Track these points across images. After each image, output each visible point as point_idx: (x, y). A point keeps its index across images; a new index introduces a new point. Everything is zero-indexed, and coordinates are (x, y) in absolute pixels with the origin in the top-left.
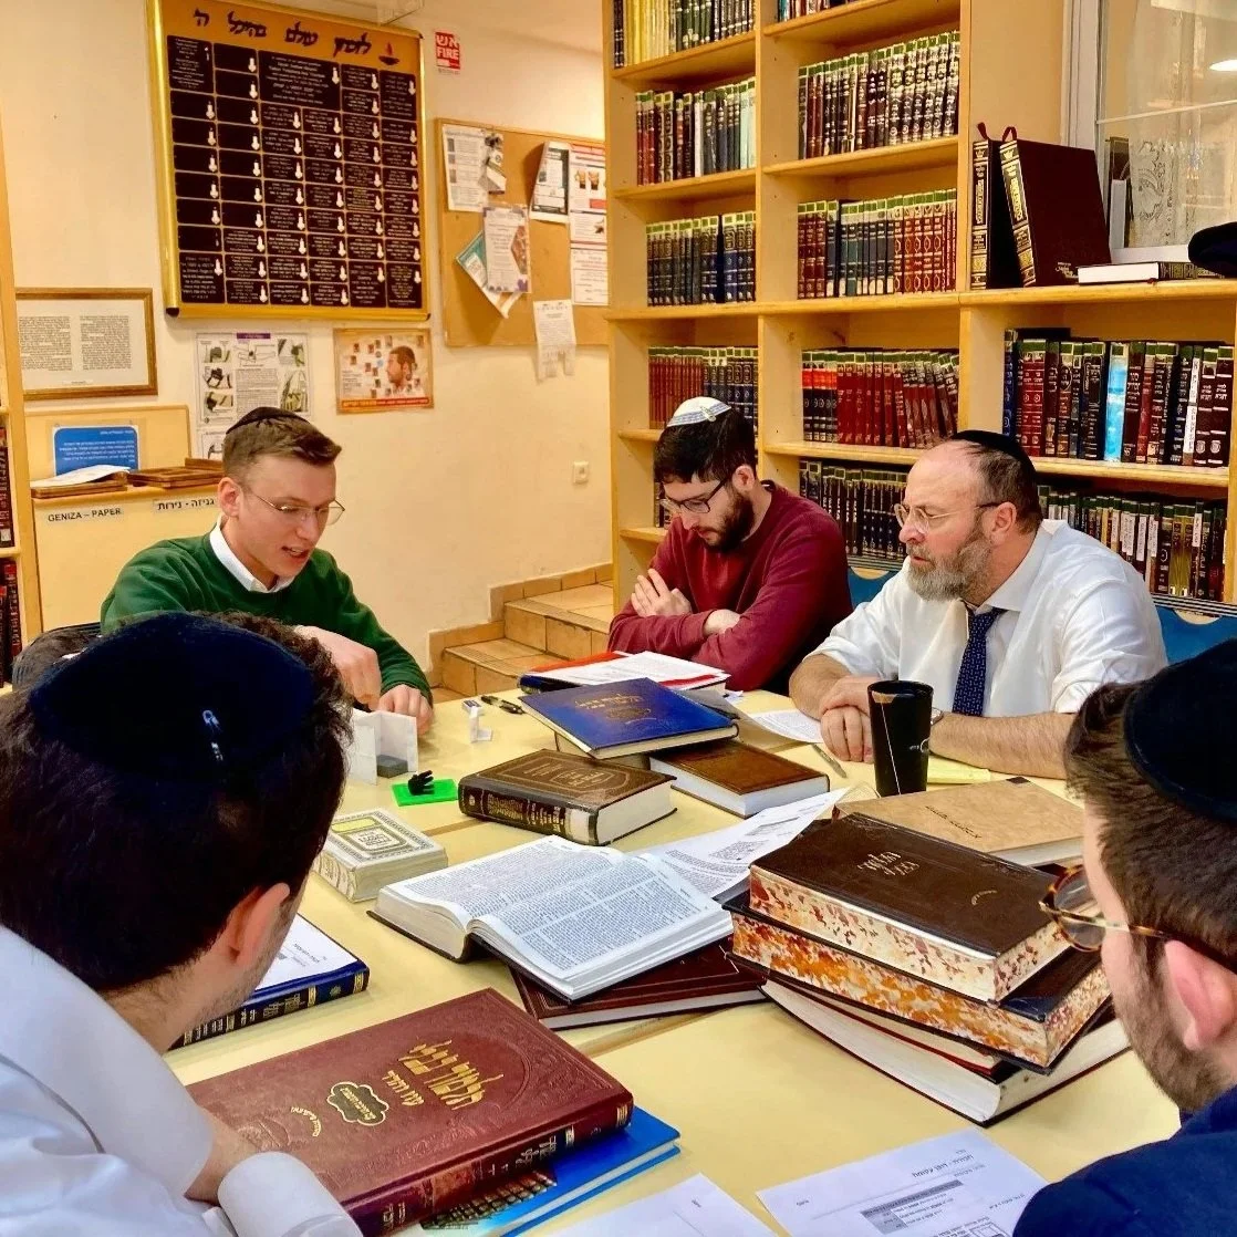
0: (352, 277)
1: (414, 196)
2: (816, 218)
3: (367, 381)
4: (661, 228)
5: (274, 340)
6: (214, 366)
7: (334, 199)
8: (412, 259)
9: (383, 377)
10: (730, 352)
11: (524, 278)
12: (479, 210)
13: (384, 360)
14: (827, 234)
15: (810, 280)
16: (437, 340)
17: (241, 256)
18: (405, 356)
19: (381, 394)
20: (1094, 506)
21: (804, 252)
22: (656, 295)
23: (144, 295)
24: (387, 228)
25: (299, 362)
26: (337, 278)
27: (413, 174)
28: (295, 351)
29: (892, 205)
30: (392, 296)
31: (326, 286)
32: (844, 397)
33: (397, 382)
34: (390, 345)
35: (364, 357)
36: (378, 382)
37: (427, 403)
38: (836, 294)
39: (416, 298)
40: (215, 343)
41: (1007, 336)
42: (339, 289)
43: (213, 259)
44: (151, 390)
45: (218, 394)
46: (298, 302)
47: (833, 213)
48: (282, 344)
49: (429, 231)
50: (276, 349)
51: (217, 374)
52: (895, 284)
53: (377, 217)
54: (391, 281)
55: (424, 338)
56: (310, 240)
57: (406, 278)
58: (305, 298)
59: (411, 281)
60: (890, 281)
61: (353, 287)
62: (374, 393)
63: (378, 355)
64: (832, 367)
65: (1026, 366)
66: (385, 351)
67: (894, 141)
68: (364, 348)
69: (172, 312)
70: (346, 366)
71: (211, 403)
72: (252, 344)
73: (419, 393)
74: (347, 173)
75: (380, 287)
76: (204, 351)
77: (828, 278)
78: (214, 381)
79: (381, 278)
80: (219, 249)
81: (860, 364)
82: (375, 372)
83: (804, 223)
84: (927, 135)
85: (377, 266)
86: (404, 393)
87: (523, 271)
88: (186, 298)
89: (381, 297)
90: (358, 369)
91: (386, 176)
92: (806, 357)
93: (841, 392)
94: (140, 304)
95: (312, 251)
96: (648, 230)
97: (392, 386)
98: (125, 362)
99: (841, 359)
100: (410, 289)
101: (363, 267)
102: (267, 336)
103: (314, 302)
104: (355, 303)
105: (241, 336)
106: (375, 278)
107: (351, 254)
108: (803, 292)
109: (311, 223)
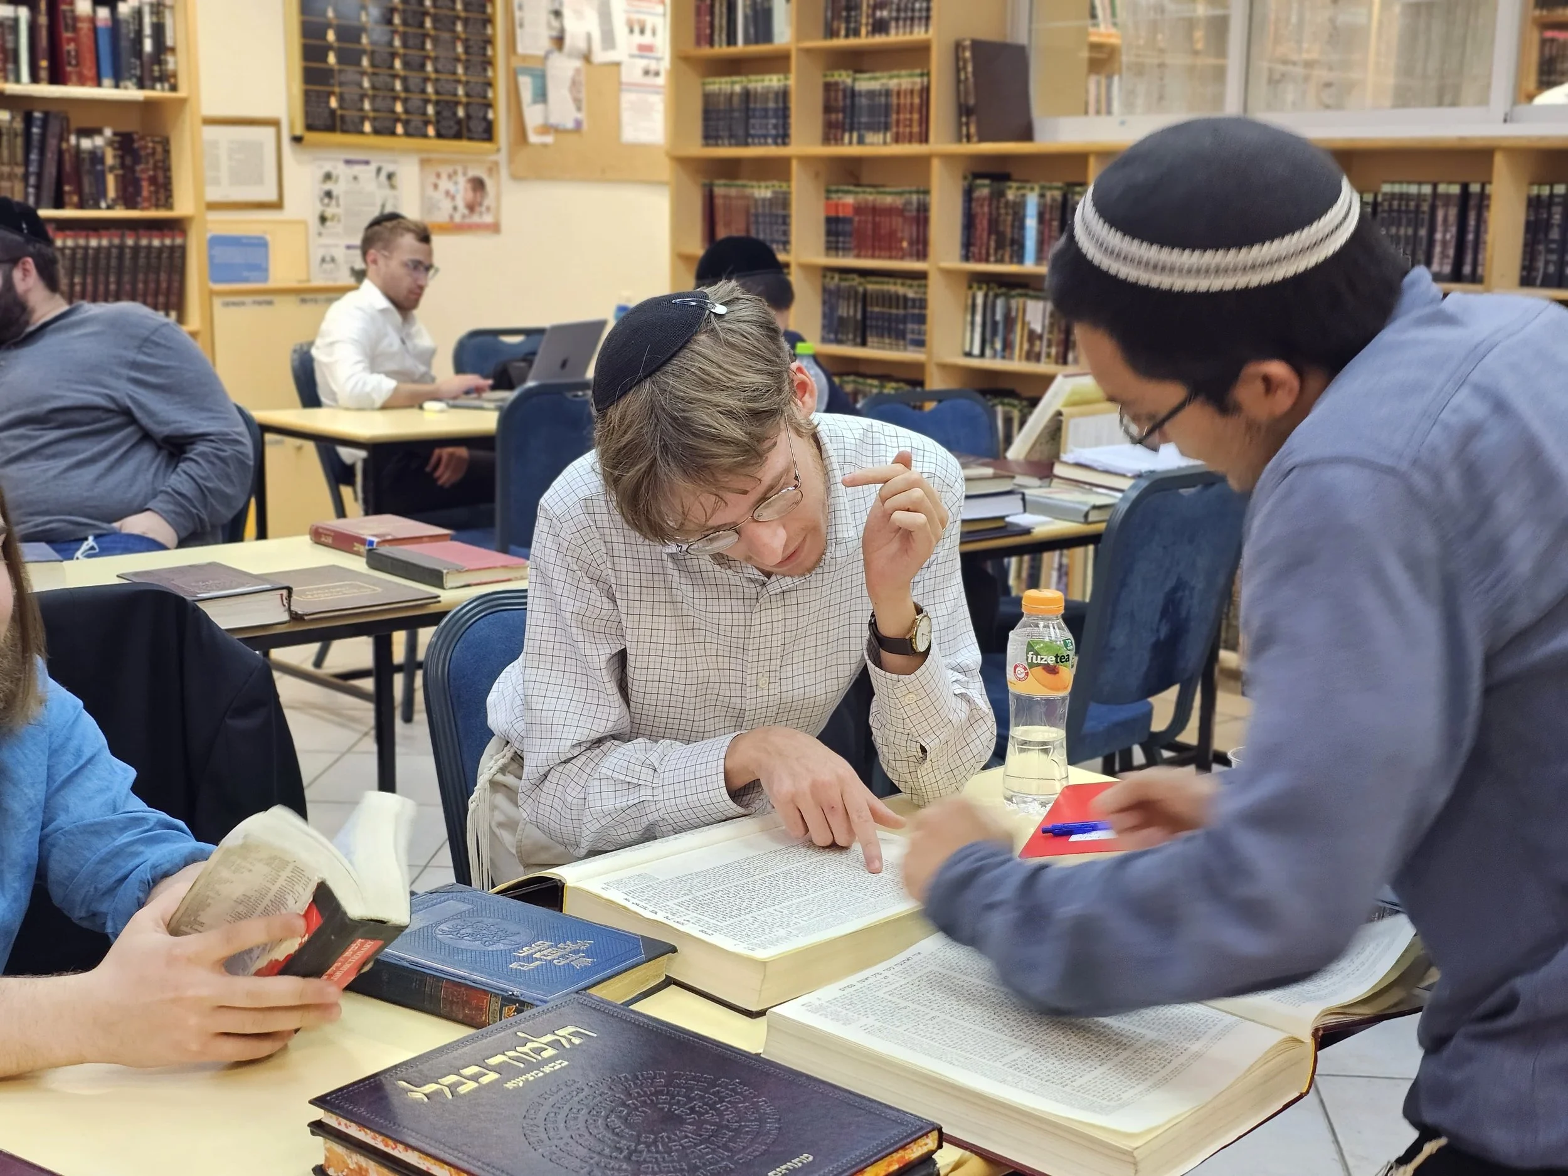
0: (438, 113)
1: (489, 41)
2: (836, 84)
3: (446, 205)
4: (714, 83)
5: (373, 167)
6: (328, 186)
7: (423, 43)
8: (485, 97)
9: (460, 204)
10: (773, 186)
11: (579, 116)
12: (541, 53)
13: (461, 190)
14: (845, 97)
15: (832, 132)
16: (504, 172)
17: (351, 92)
18: (478, 185)
19: (458, 218)
20: (1013, 297)
21: (828, 109)
22: (710, 136)
23: (275, 123)
24: (466, 69)
25: (393, 187)
26: (424, 113)
27: (489, 21)
28: (390, 176)
29: (891, 77)
30: (469, 130)
31: (416, 120)
32: (859, 222)
33: (471, 208)
34: (465, 174)
35: (445, 184)
36: (455, 208)
37: (495, 228)
38: (850, 143)
39: (488, 133)
40: (328, 167)
41: (965, 178)
42: (426, 123)
43: (330, 94)
44: (278, 205)
45: (329, 212)
46: (393, 133)
47: (849, 81)
48: (379, 170)
49: (500, 75)
50: (374, 174)
51: (329, 194)
52: (892, 137)
53: (458, 60)
54: (468, 116)
55: (493, 169)
56: (404, 80)
57: (481, 115)
58: (400, 129)
59: (485, 118)
60: (889, 136)
61: (438, 122)
62: (451, 217)
63: (456, 183)
64: (849, 200)
65: (978, 199)
66: (462, 181)
67: (893, 31)
68: (444, 176)
69: (297, 140)
70: (430, 191)
71: (323, 219)
72: (357, 169)
73: (488, 219)
74: (436, 19)
75: (459, 122)
76: (320, 174)
77: (844, 131)
78: (326, 201)
79: (461, 113)
80: (333, 85)
81: (869, 197)
82: (453, 198)
83: (828, 87)
84: (916, 29)
85: (457, 103)
86: (475, 219)
87: (579, 109)
88: (310, 127)
89: (459, 130)
90: (439, 195)
91: (466, 22)
92: (828, 191)
93: (856, 219)
94: (270, 131)
95: (406, 89)
96: (704, 84)
97: (466, 212)
98: (260, 181)
99: (857, 193)
100: (484, 125)
101: (446, 106)
102: (367, 163)
103: (407, 134)
104: (439, 135)
105: (348, 162)
106: (455, 114)
107: (437, 92)
108: (827, 140)
109: (406, 65)
